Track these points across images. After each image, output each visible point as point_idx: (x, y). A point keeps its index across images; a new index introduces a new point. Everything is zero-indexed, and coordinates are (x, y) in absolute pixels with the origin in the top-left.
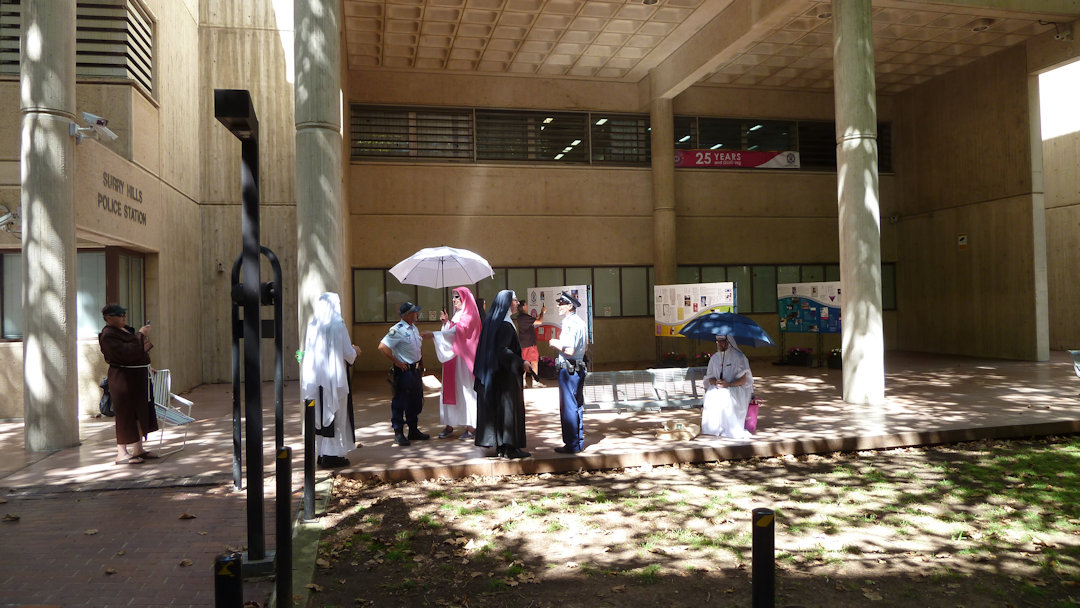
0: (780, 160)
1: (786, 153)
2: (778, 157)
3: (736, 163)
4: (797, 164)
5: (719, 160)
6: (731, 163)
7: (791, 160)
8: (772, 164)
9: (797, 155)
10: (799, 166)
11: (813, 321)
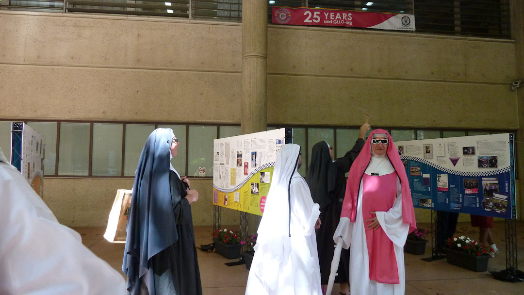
0: (394, 22)
1: (400, 16)
2: (392, 19)
3: (347, 23)
4: (413, 26)
5: (329, 19)
6: (342, 22)
7: (406, 22)
8: (385, 25)
9: (412, 18)
10: (414, 29)
11: (426, 193)
